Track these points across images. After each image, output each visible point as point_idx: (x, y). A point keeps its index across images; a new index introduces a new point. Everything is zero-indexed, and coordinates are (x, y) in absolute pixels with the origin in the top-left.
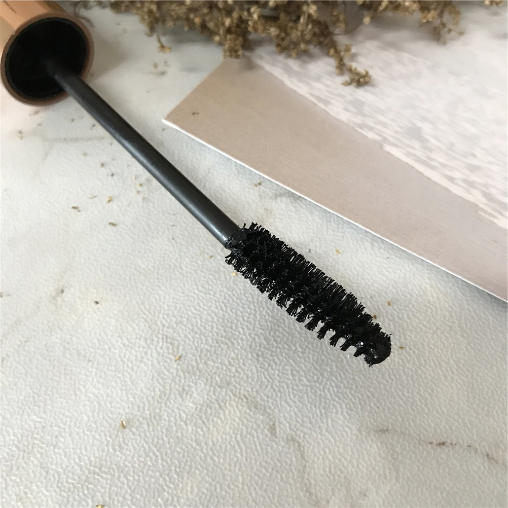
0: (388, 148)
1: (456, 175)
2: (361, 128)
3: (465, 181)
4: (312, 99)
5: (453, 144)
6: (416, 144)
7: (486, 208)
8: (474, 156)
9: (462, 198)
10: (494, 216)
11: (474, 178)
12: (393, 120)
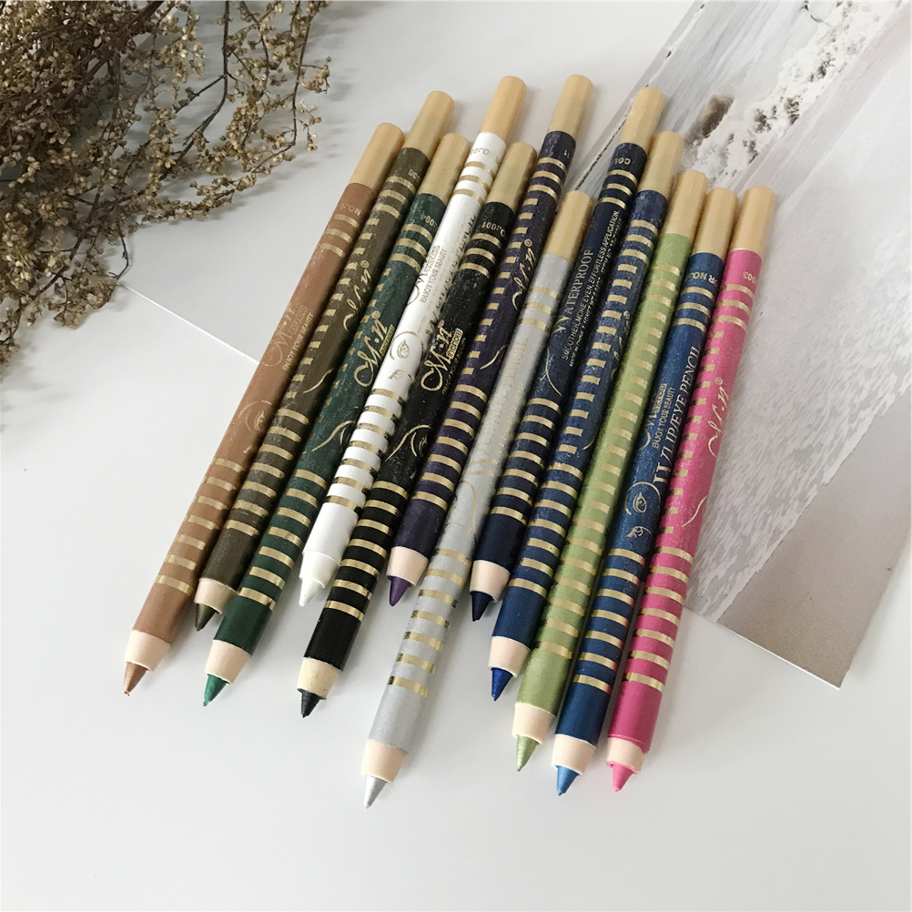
0: (826, 478)
1: (845, 427)
2: (806, 500)
3: (851, 422)
4: (775, 545)
5: (809, 426)
6: (815, 457)
7: (877, 409)
8: (820, 410)
9: (870, 426)
10: (884, 404)
11: (846, 413)
12: (791, 472)
